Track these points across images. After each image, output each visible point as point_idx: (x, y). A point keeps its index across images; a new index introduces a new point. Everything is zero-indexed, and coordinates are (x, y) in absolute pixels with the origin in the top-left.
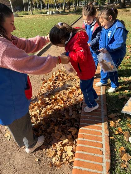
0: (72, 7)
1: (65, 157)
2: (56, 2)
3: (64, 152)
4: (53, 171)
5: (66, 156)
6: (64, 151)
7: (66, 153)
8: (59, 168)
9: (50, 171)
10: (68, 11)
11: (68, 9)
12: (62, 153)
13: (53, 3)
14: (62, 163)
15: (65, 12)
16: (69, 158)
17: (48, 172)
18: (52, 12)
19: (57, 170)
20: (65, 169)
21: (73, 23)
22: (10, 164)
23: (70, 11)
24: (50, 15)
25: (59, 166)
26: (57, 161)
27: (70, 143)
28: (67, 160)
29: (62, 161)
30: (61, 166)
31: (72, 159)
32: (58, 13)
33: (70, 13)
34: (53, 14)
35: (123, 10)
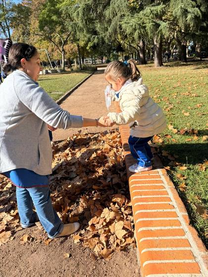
0: (74, 66)
1: (115, 241)
2: (51, 59)
3: (110, 236)
4: (99, 267)
5: (115, 239)
6: (110, 234)
7: (114, 235)
8: (107, 259)
9: (94, 267)
10: (69, 70)
11: (68, 68)
12: (107, 237)
13: (46, 61)
14: (111, 250)
15: (66, 71)
16: (121, 241)
17: (91, 269)
18: (47, 71)
19: (105, 263)
20: (118, 258)
21: (80, 83)
22: (20, 272)
23: (72, 70)
24: (43, 74)
25: (107, 256)
26: (103, 249)
27: (117, 217)
28: (118, 245)
29: (110, 248)
30: (111, 255)
31: (125, 241)
32: (55, 72)
33: (72, 71)
34: (47, 73)
35: (144, 65)
